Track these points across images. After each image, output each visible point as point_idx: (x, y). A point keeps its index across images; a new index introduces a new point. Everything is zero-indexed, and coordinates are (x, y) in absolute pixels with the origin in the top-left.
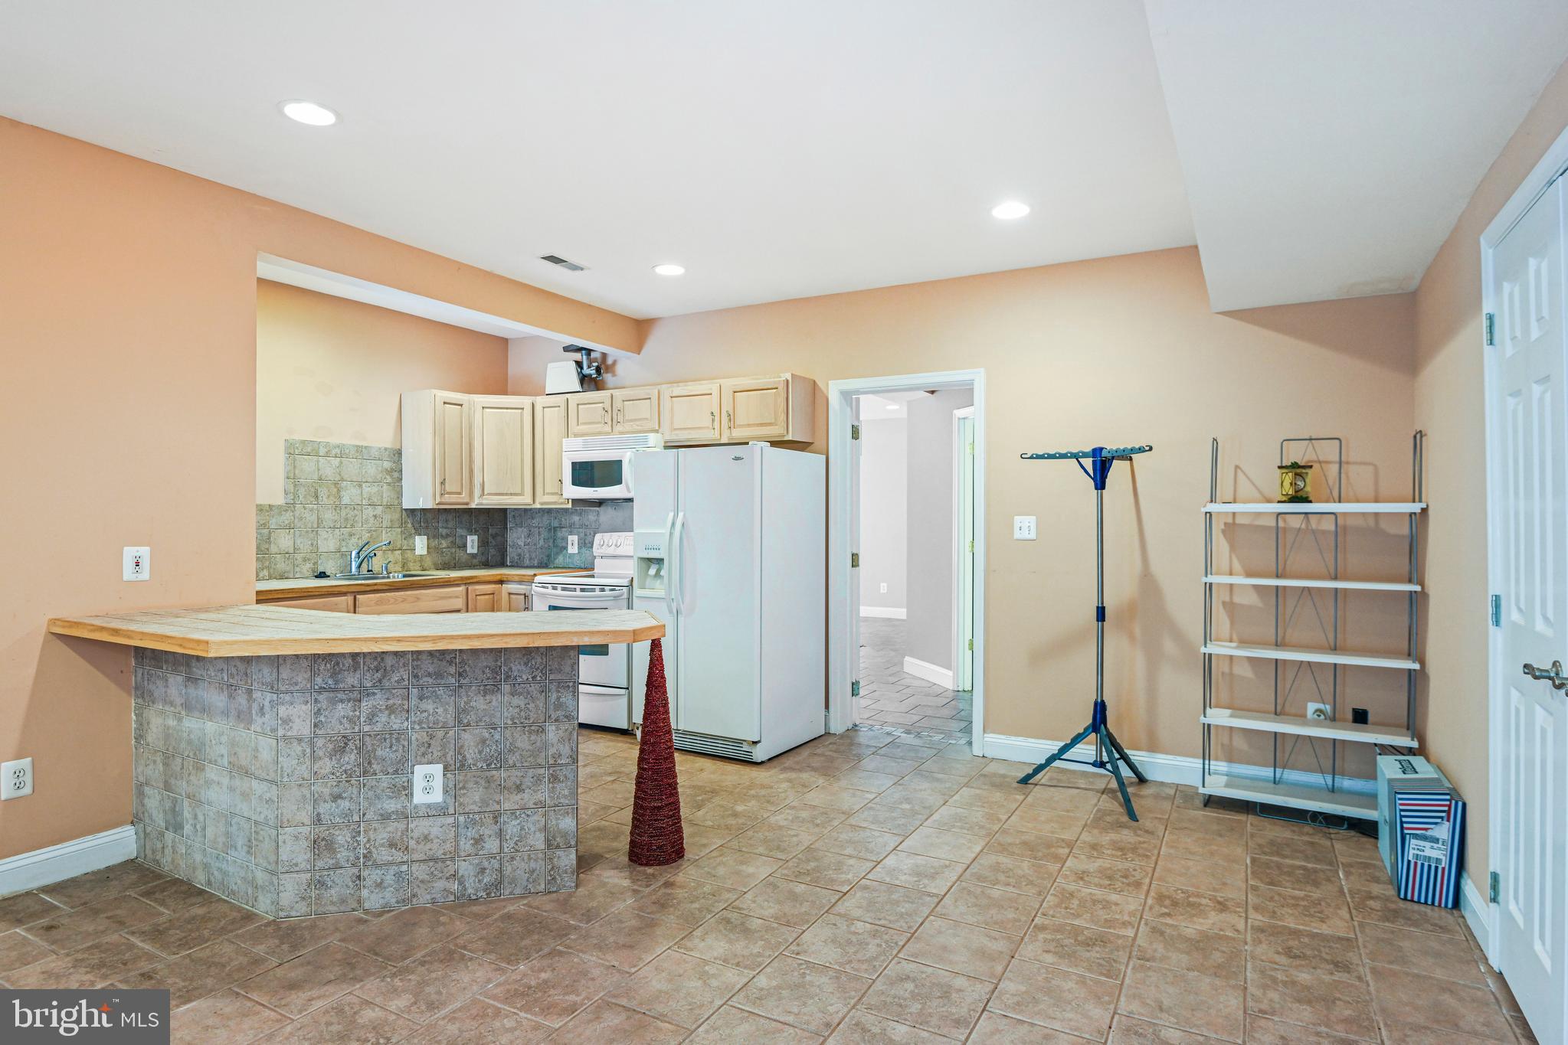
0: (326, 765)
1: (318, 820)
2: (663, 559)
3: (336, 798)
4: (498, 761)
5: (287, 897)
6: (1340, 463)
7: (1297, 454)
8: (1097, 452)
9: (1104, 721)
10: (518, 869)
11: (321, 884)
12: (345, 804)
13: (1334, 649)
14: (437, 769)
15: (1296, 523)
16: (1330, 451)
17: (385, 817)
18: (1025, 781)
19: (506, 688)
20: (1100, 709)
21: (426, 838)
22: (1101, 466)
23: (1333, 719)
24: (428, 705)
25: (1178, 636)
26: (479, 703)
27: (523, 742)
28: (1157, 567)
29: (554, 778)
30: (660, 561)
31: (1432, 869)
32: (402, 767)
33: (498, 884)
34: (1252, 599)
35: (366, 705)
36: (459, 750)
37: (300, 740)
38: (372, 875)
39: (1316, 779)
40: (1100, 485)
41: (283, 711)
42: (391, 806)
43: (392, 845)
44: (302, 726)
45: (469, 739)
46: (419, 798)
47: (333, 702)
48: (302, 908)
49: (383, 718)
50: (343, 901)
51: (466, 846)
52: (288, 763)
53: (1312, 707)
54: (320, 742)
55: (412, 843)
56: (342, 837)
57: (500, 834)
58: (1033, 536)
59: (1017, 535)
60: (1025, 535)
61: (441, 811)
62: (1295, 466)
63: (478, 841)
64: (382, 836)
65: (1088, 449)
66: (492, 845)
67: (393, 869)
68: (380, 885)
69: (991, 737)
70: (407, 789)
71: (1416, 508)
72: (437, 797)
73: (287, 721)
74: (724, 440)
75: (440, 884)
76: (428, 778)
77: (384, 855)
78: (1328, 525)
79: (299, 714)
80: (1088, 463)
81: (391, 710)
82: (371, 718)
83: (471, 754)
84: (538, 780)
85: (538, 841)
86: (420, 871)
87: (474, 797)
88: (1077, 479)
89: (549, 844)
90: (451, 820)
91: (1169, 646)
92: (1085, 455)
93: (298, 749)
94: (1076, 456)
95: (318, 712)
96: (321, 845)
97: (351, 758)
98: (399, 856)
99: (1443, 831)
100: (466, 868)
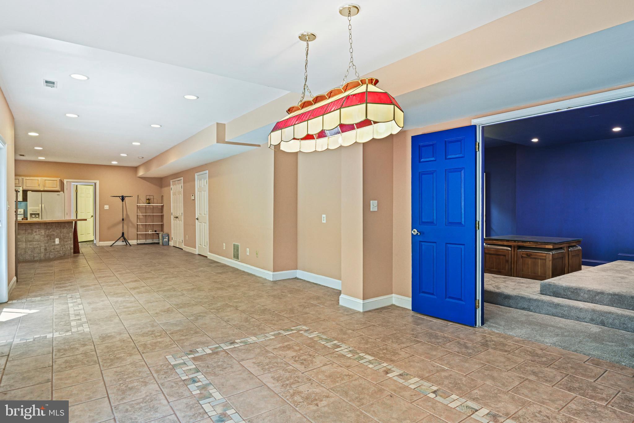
0: (46, 239)
1: (45, 246)
2: (39, 214)
3: (47, 243)
4: (64, 238)
5: (42, 256)
6: (153, 199)
7: (148, 197)
8: (122, 196)
9: (124, 235)
10: (67, 252)
11: (46, 255)
12: (48, 244)
13: (153, 223)
14: (58, 239)
15: (148, 207)
16: (152, 197)
17: (53, 245)
18: (111, 246)
19: (65, 228)
20: (123, 233)
21: (57, 248)
22: (123, 198)
23: (153, 232)
24: (57, 231)
25: (132, 223)
26: (62, 230)
27: (67, 235)
28: (128, 213)
29: (71, 240)
30: (38, 214)
31: (166, 241)
32: (54, 239)
33: (65, 254)
34: (141, 217)
35: (50, 230)
36: (61, 236)
37: (43, 235)
38: (51, 253)
39: (151, 240)
40: (123, 201)
41: (41, 231)
42: (53, 244)
43: (53, 249)
44: (43, 234)
45: (62, 235)
46: (56, 243)
47: (47, 230)
48: (44, 258)
49: (52, 232)
50: (48, 257)
51: (61, 249)
52: (42, 238)
53: (150, 231)
54: (45, 236)
55: (55, 249)
56: (48, 248)
57: (65, 248)
58: (108, 209)
59: (105, 208)
60: (106, 208)
61: (58, 245)
62: (148, 199)
63: (63, 249)
64: (52, 248)
65: (121, 196)
66: (64, 249)
67: (53, 253)
68: (52, 255)
69: (100, 242)
70: (54, 242)
71: (162, 205)
72: (58, 243)
73: (42, 233)
74: (42, 190)
75: (59, 254)
76: (57, 240)
77: (52, 251)
78: (152, 207)
79: (43, 232)
80: (121, 198)
81: (53, 231)
82: (51, 233)
83: (62, 237)
84: (69, 240)
85: (69, 248)
86: (56, 253)
87: (62, 242)
88: (119, 200)
89: (70, 249)
90: (59, 246)
91: (130, 225)
92: (120, 196)
93: (43, 236)
94: (119, 197)
95: (45, 231)
96: (46, 249)
97: (49, 237)
98: (54, 251)
99: (167, 238)
100: (61, 252)
